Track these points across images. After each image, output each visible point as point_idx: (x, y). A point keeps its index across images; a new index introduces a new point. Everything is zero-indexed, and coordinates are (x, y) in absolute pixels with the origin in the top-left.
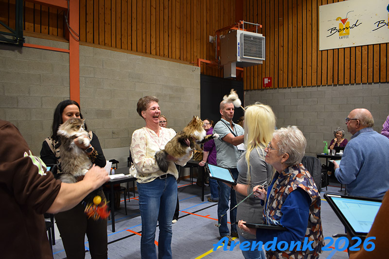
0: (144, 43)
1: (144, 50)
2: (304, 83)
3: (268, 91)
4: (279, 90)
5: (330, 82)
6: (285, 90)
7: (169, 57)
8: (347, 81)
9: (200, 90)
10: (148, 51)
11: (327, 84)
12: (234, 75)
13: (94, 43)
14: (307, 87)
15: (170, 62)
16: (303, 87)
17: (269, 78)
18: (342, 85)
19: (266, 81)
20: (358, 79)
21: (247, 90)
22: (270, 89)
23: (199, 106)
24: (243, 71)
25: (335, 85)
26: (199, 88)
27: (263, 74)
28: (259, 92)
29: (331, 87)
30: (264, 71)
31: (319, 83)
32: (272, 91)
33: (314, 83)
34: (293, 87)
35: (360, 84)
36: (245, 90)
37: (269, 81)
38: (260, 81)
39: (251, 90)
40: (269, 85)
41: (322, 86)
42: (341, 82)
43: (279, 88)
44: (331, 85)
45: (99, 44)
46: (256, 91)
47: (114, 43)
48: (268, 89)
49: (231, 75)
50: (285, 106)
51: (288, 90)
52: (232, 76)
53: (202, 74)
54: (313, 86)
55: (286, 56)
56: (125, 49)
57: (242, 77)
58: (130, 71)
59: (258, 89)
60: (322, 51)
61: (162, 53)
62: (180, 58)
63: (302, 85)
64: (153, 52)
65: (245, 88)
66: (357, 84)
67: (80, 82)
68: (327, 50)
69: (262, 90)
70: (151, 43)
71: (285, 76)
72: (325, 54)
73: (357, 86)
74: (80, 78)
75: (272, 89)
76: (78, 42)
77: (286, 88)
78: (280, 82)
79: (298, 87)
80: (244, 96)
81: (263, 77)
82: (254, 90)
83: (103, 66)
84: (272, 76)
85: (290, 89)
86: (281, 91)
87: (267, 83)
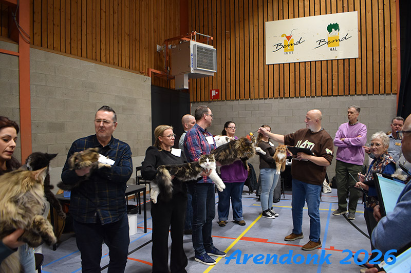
0: (94, 49)
1: (94, 57)
2: (252, 95)
3: (215, 103)
4: (227, 102)
5: (276, 95)
6: (232, 102)
7: (118, 65)
8: (292, 94)
10: (98, 58)
11: (274, 97)
12: (187, 86)
14: (255, 99)
16: (251, 99)
17: (217, 91)
18: (288, 98)
19: (214, 93)
20: (303, 93)
21: (194, 102)
22: (218, 101)
23: (150, 118)
24: (189, 82)
25: (281, 98)
26: (150, 99)
27: (211, 86)
30: (211, 82)
31: (266, 96)
32: (219, 103)
33: (261, 95)
34: (241, 100)
35: (304, 97)
36: (191, 102)
37: (217, 93)
38: (207, 93)
39: (198, 102)
40: (217, 97)
41: (269, 99)
42: (287, 95)
43: (227, 100)
44: (278, 98)
45: (47, 47)
46: (204, 103)
47: (63, 47)
48: (216, 101)
49: (183, 86)
50: (233, 118)
51: (235, 102)
52: (185, 87)
53: (153, 85)
54: (260, 99)
55: (233, 68)
56: (75, 55)
58: (83, 79)
59: (205, 101)
60: (268, 65)
61: (112, 61)
62: (129, 67)
63: (250, 97)
64: (104, 59)
65: (191, 100)
66: (301, 97)
67: (31, 91)
68: (274, 65)
69: (210, 102)
70: (101, 49)
71: (233, 88)
72: (271, 68)
73: (302, 99)
74: (31, 86)
75: (220, 101)
76: (29, 44)
77: (234, 100)
78: (228, 94)
79: (246, 100)
80: (191, 108)
81: (211, 89)
82: (201, 102)
83: (55, 73)
84: (219, 88)
85: (237, 102)
86: (229, 103)
87: (215, 95)
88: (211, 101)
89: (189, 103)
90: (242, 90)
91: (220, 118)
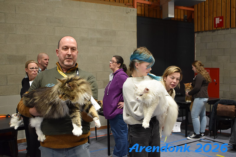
3: (219, 31)
4: (232, 30)
9: (136, 34)
12: (172, 15)
17: (221, 18)
19: (218, 21)
21: (198, 32)
22: (222, 29)
24: (194, 11)
26: (135, 30)
28: (211, 33)
30: (215, 9)
32: (224, 32)
36: (196, 32)
37: (221, 20)
38: (211, 21)
39: (202, 32)
40: (221, 25)
43: (231, 28)
46: (208, 32)
48: (220, 30)
49: (168, 15)
52: (170, 16)
57: (193, 18)
58: (48, 15)
59: (209, 31)
65: (196, 30)
69: (213, 31)
75: (224, 29)
80: (195, 38)
81: (215, 16)
82: (206, 31)
84: (223, 15)
86: (234, 31)
87: (219, 23)
88: (215, 30)
89: (193, 33)
91: (224, 49)
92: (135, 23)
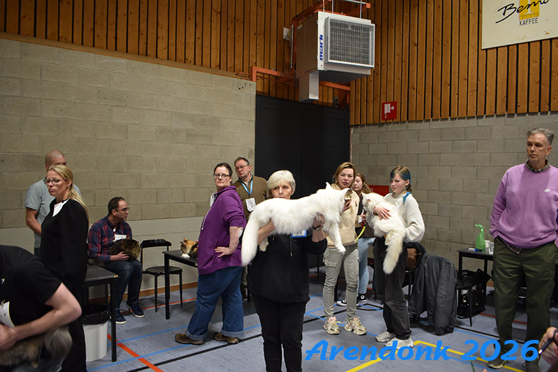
0: (143, 38)
1: (143, 51)
2: (454, 111)
3: (390, 126)
4: (410, 124)
5: (501, 108)
6: (418, 124)
8: (534, 107)
9: (254, 124)
10: (151, 52)
11: (496, 113)
12: (315, 95)
13: (35, 36)
14: (460, 118)
15: (189, 71)
16: (452, 119)
17: (393, 104)
18: (523, 114)
19: (388, 109)
21: (356, 126)
22: (395, 123)
23: (251, 151)
24: (349, 91)
25: (511, 115)
26: (253, 118)
27: (383, 96)
28: (376, 129)
29: (502, 118)
30: (384, 90)
31: (481, 111)
32: (397, 127)
33: (472, 112)
34: (433, 120)
36: (352, 126)
37: (393, 108)
38: (377, 108)
39: (363, 126)
40: (392, 115)
41: (487, 117)
42: (522, 108)
43: (409, 122)
44: (504, 115)
46: (371, 127)
47: (77, 36)
48: (391, 123)
49: (308, 95)
50: (418, 154)
51: (424, 125)
52: (311, 97)
53: (259, 95)
54: (469, 118)
55: (422, 62)
56: (102, 48)
57: (348, 102)
59: (374, 124)
60: (486, 50)
61: (181, 56)
62: (220, 66)
63: (450, 115)
64: (163, 53)
65: (352, 123)
66: (552, 113)
68: (497, 48)
69: (381, 125)
70: (157, 38)
71: (421, 99)
72: (492, 54)
73: (554, 116)
75: (398, 123)
77: (421, 121)
78: (412, 110)
79: (442, 120)
80: (351, 136)
81: (383, 101)
82: (368, 125)
83: (41, 75)
84: (397, 99)
85: (428, 123)
86: (414, 126)
87: (389, 111)
88: (383, 124)
89: (349, 127)
90: (437, 102)
91: (397, 155)
92: (254, 106)
